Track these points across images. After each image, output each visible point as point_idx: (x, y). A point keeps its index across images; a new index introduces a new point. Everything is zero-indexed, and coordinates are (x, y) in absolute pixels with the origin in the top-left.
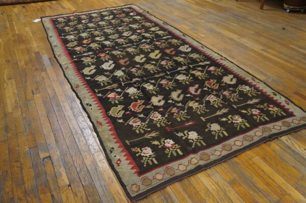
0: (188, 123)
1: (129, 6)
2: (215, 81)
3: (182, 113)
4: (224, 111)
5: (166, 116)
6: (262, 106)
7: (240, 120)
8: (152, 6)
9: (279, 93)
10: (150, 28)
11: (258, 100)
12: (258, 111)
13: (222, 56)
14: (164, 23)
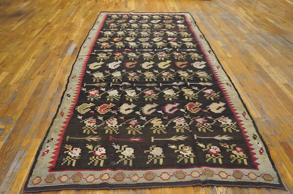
0: (135, 138)
1: (182, 14)
2: (201, 104)
3: (138, 127)
4: (181, 138)
5: (121, 125)
6: (228, 146)
7: (189, 153)
8: (206, 17)
9: (261, 137)
10: (184, 37)
11: (229, 138)
12: (218, 150)
13: (231, 81)
14: (200, 36)
